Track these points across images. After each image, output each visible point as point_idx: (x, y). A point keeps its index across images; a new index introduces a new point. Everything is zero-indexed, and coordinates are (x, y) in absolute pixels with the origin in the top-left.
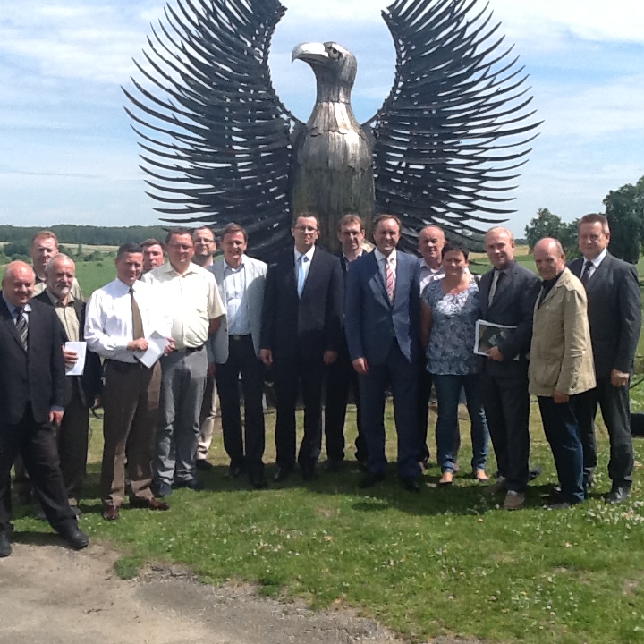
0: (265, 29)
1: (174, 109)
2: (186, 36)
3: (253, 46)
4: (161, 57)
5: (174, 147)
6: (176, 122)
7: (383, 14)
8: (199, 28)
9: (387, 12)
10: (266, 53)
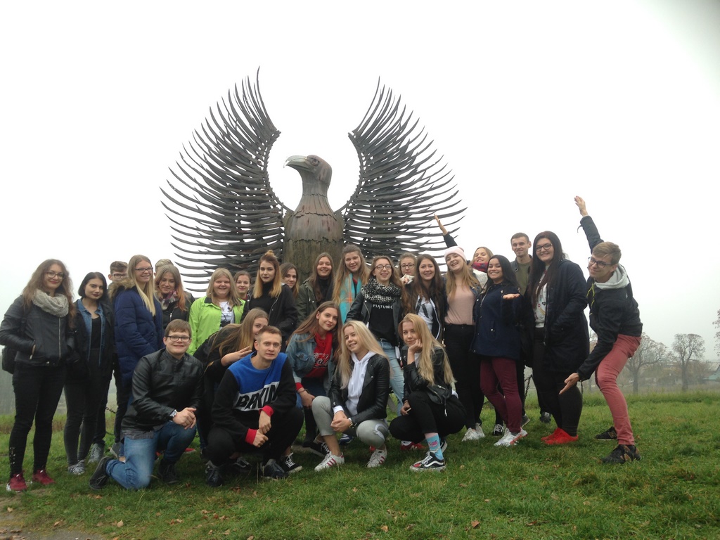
0: (265, 146)
1: (199, 203)
2: (207, 150)
3: (257, 158)
4: (189, 166)
5: (198, 229)
6: (199, 211)
7: (350, 136)
8: (217, 145)
9: (353, 134)
10: (266, 162)
